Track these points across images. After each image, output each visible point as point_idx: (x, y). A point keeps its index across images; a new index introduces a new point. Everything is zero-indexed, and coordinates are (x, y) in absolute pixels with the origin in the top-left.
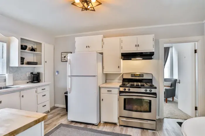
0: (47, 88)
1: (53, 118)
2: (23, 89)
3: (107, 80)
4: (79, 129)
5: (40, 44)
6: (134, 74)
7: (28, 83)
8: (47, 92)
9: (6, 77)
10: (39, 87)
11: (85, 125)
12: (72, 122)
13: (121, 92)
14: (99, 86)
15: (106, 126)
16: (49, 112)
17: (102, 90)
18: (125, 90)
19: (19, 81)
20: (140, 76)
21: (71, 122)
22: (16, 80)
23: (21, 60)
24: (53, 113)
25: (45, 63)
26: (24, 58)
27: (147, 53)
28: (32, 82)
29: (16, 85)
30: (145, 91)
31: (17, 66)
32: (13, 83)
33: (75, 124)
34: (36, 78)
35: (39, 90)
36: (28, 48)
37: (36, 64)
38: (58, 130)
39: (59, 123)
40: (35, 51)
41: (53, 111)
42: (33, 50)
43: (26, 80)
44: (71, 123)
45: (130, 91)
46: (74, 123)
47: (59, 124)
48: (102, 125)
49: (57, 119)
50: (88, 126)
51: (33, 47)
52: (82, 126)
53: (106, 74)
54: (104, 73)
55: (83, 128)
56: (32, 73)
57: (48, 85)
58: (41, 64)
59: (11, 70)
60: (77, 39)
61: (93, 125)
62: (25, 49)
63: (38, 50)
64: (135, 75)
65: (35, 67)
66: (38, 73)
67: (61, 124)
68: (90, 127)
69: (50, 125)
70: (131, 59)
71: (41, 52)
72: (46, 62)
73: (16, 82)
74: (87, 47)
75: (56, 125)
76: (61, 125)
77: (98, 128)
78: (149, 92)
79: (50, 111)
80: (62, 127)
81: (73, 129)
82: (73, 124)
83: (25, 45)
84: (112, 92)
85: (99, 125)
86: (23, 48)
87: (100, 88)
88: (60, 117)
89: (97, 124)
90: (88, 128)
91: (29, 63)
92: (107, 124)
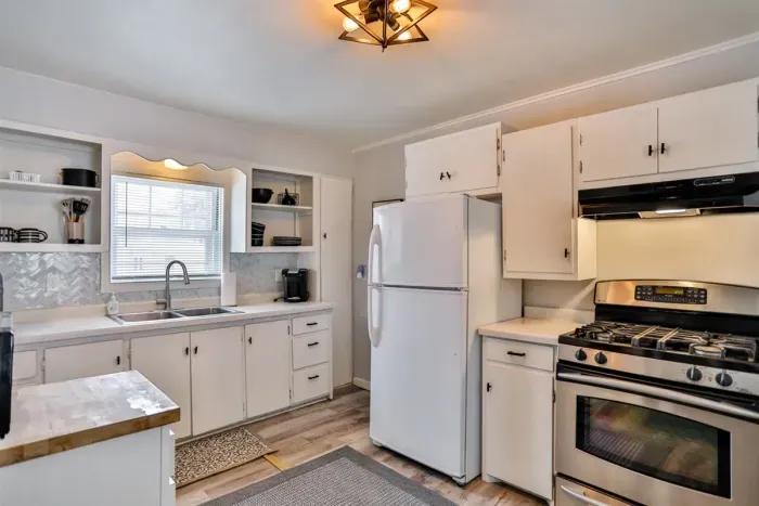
0: (324, 321)
1: (332, 421)
2: (254, 320)
3: (526, 308)
4: (390, 481)
5: (309, 179)
6: (654, 288)
7: (276, 300)
8: (324, 335)
9: (220, 281)
10: (299, 314)
11: (422, 472)
12: (384, 449)
13: (563, 366)
14: (477, 331)
15: (497, 499)
16: (329, 400)
17: (489, 346)
18: (582, 356)
19: (251, 295)
20: (684, 296)
21: (376, 449)
22: (247, 292)
23: (253, 232)
24: (338, 406)
25: (323, 238)
26: (263, 228)
27: (719, 178)
28: (287, 298)
29: (242, 305)
30: (689, 374)
31: (242, 249)
32: (237, 300)
33: (386, 460)
34: (297, 287)
35: (299, 325)
36: (274, 197)
37: (296, 242)
38: (329, 467)
39: (342, 443)
40: (293, 203)
41: (344, 399)
42: (288, 200)
43: (273, 290)
44: (375, 454)
45: (608, 366)
46: (387, 455)
47: (342, 446)
48: (483, 489)
49: (344, 429)
50: (429, 478)
51: (289, 192)
52: (410, 473)
53: (523, 281)
54: (506, 275)
55: (409, 480)
56: (285, 272)
57: (329, 310)
58: (310, 243)
59: (235, 261)
60: (410, 150)
61: (449, 479)
62: (266, 201)
63: (300, 199)
64: (658, 291)
65: (297, 253)
66: (300, 272)
67: (347, 447)
68: (434, 484)
69: (315, 441)
70: (637, 216)
71: (311, 205)
72: (325, 236)
73: (247, 296)
74: (442, 176)
75: (329, 447)
76: (347, 452)
77: (464, 497)
78: (715, 385)
79: (331, 397)
80: (344, 460)
81: (375, 477)
82: (381, 459)
83: (265, 190)
84: (528, 360)
85: (472, 486)
86: (260, 196)
87: (480, 338)
88: (354, 425)
89: (462, 481)
90: (427, 486)
91: (278, 242)
92: (504, 490)
